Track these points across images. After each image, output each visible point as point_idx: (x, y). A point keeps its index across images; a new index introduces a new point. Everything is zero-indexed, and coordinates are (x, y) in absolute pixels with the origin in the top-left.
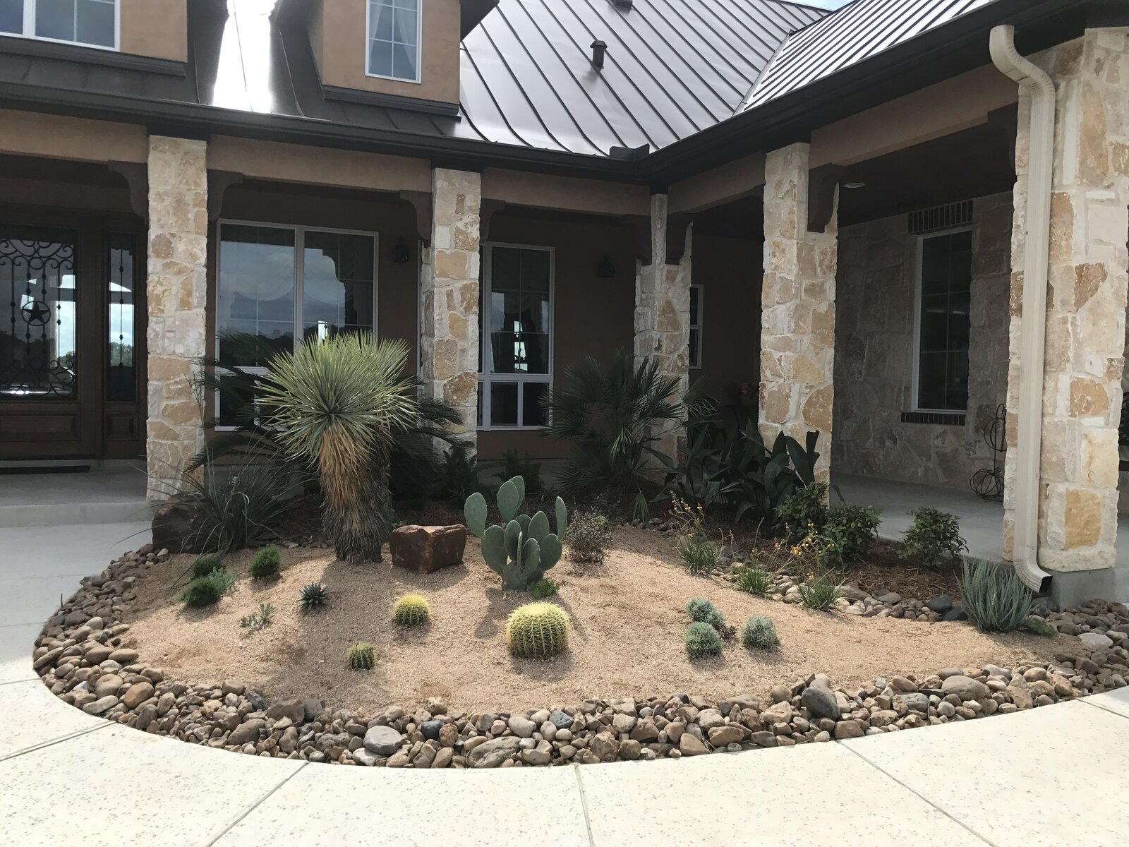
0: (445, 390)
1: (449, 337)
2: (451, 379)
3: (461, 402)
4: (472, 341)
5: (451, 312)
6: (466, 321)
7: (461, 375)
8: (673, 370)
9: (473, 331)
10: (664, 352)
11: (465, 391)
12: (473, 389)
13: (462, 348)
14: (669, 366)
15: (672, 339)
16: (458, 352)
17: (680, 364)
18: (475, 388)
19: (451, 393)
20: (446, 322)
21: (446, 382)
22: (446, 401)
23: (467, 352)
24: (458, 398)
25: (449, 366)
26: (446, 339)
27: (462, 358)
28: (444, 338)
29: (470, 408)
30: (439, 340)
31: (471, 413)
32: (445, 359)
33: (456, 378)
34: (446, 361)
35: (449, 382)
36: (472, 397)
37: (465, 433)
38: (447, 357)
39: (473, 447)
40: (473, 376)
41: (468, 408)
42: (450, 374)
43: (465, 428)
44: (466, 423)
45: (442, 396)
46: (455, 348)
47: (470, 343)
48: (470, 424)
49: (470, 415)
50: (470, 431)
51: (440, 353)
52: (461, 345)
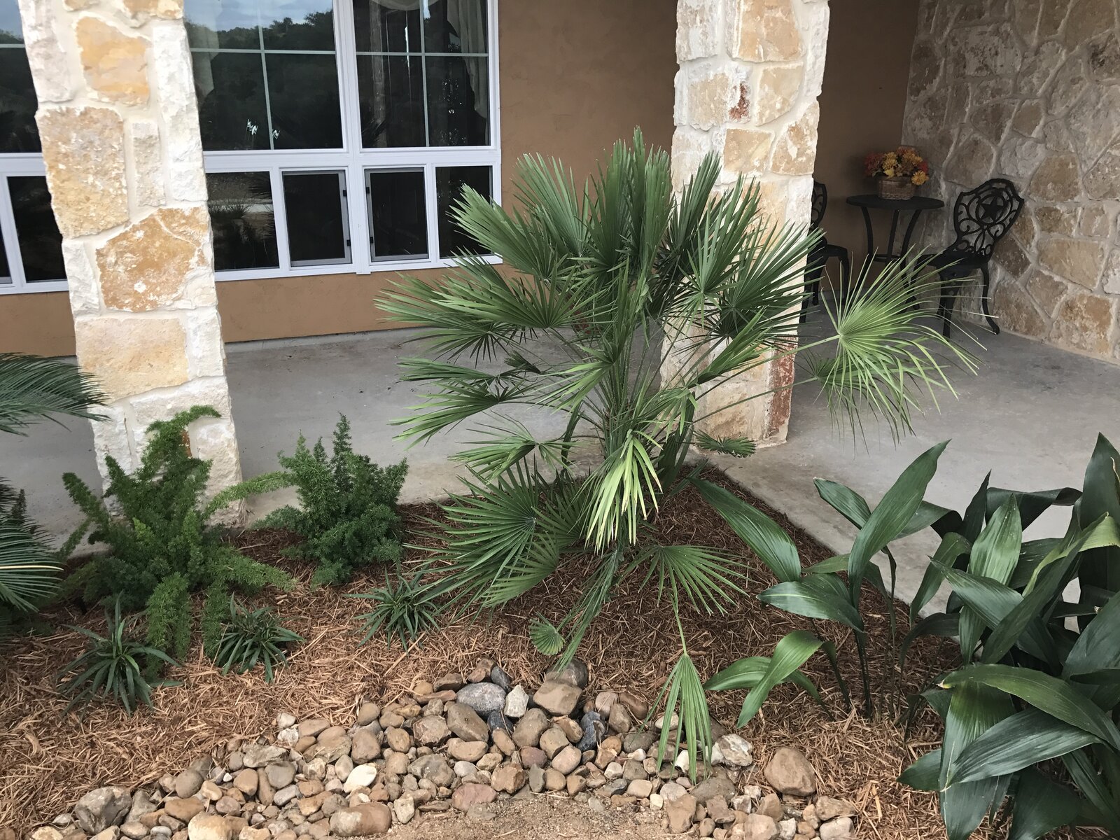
0: (102, 267)
1: (89, 99)
2: (121, 230)
3: (164, 300)
4: (173, 111)
5: (84, 14)
6: (141, 46)
7: (152, 219)
8: (776, 168)
9: (171, 78)
10: (755, 119)
11: (172, 268)
12: (194, 260)
13: (143, 136)
14: (766, 158)
15: (777, 82)
16: (131, 148)
17: (793, 151)
18: (202, 260)
19: (124, 276)
20: (71, 48)
21: (101, 242)
22: (112, 299)
23: (160, 148)
24: (152, 288)
25: (105, 194)
26: (79, 107)
27: (149, 167)
28: (71, 106)
29: (195, 314)
30: (53, 113)
31: (199, 327)
32: (87, 171)
33: (135, 229)
34: (91, 179)
35: (113, 242)
36: (198, 282)
37: (189, 385)
38: (91, 165)
39: (218, 419)
40: (190, 220)
41: (189, 314)
42: (112, 219)
43: (188, 370)
44: (187, 357)
45: (96, 286)
46: (116, 134)
47: (167, 117)
48: (201, 360)
49: (195, 333)
50: (203, 377)
51: (66, 155)
52: (136, 126)
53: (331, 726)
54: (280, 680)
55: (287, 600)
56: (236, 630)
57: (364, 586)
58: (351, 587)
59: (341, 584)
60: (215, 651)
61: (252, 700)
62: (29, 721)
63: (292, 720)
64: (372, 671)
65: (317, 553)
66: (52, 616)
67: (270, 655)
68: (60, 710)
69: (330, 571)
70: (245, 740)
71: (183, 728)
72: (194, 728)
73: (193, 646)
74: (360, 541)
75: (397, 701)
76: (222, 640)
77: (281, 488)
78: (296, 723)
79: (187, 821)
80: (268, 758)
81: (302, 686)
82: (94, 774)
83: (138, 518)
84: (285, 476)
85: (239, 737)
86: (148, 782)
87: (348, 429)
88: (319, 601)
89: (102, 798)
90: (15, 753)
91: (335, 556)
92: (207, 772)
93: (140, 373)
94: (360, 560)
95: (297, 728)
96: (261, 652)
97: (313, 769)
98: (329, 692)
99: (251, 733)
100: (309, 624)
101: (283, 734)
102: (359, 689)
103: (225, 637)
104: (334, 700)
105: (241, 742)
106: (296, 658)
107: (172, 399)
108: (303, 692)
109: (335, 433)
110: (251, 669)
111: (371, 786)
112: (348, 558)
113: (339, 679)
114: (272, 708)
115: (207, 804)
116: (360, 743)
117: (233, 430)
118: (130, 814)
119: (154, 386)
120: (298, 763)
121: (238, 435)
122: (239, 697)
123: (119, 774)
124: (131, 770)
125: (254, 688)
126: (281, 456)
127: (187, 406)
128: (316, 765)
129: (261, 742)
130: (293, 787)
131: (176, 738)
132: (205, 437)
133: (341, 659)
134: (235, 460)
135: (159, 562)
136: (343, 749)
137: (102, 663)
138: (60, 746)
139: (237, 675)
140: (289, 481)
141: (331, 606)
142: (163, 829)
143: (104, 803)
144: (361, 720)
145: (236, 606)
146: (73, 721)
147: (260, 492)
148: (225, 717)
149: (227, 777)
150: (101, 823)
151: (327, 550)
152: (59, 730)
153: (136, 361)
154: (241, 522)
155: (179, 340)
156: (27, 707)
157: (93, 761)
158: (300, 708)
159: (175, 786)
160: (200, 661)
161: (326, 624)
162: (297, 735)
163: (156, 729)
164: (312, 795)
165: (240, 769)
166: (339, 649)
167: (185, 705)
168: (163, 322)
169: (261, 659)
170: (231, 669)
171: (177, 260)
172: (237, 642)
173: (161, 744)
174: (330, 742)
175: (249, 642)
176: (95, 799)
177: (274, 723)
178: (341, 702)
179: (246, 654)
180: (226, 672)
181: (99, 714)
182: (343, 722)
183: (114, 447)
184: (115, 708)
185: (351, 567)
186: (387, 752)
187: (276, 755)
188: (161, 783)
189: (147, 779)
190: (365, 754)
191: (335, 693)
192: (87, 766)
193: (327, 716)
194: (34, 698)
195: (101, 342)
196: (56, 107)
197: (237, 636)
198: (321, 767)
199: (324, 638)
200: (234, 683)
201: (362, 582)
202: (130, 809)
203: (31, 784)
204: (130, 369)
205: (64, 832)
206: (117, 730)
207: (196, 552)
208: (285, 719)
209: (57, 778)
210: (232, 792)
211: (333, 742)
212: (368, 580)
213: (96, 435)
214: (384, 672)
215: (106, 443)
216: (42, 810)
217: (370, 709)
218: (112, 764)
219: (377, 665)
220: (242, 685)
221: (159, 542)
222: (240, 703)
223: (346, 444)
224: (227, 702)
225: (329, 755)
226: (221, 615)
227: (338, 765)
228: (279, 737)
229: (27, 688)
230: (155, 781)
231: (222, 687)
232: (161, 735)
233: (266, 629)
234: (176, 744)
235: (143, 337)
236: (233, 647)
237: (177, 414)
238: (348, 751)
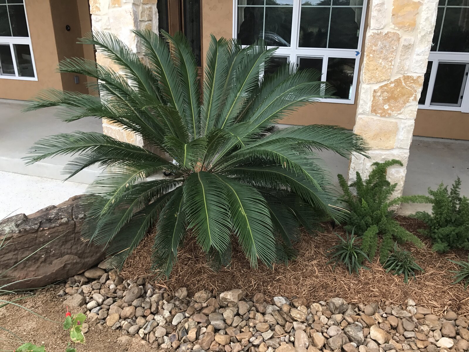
0: (374, 97)
1: (390, 28)
2: (386, 83)
3: (394, 113)
4: (423, 33)
6: (418, 5)
7: (399, 79)
9: (427, 19)
11: (402, 100)
12: (412, 98)
13: (407, 44)
16: (400, 49)
18: (415, 98)
19: (381, 101)
20: (390, 7)
21: (376, 87)
22: (374, 110)
23: (412, 49)
24: (390, 108)
25: (384, 67)
26: (385, 31)
27: (405, 57)
28: (382, 31)
29: (405, 121)
30: (375, 34)
31: (405, 127)
32: (380, 58)
33: (391, 83)
34: (381, 61)
35: (381, 87)
36: (411, 108)
37: (394, 150)
38: (382, 55)
39: (401, 167)
40: (415, 81)
41: (403, 121)
42: (384, 78)
43: (395, 144)
44: (396, 138)
45: (370, 104)
46: (396, 43)
47: (419, 36)
48: (402, 141)
49: (403, 129)
50: (400, 148)
51: (374, 51)
52: (405, 40)
53: (432, 314)
54: (410, 285)
55: (415, 251)
56: (395, 257)
57: (453, 258)
58: (447, 256)
59: (442, 253)
60: (385, 262)
61: (398, 288)
62: (315, 262)
63: (414, 304)
64: (455, 298)
65: (436, 236)
66: (323, 226)
67: (407, 272)
68: (325, 262)
69: (441, 246)
70: (393, 303)
71: (369, 288)
72: (373, 290)
73: (375, 256)
74: (457, 237)
75: (465, 316)
76: (388, 259)
77: (424, 203)
78: (415, 305)
79: (369, 326)
80: (404, 315)
81: (420, 291)
82: (335, 291)
83: (364, 199)
84: (427, 198)
85: (391, 301)
86: (354, 303)
87: (460, 184)
88: (431, 257)
89: (340, 302)
90: (310, 272)
91: (443, 240)
92: (376, 309)
93: (375, 141)
94: (455, 246)
95: (416, 308)
96: (404, 270)
97: (423, 329)
98: (432, 298)
99: (396, 302)
100: (425, 265)
101: (409, 308)
102: (448, 303)
103: (390, 258)
104: (435, 303)
105: (391, 303)
106: (418, 278)
107: (385, 154)
108: (421, 294)
109: (453, 185)
110: (399, 275)
111: (450, 348)
112: (449, 243)
113: (438, 295)
114: (406, 295)
115: (377, 322)
116: (447, 328)
117: (406, 172)
118: (347, 312)
119: (379, 148)
120: (416, 323)
121: (407, 175)
122: (393, 285)
123: (344, 295)
124: (349, 296)
125: (399, 283)
126: (430, 189)
127: (390, 159)
128: (425, 328)
129: (400, 307)
130: (413, 333)
131: (366, 291)
132: (393, 173)
133: (439, 286)
134: (403, 185)
135: (368, 218)
136: (438, 327)
137: (344, 251)
138: (325, 275)
139: (392, 275)
140: (429, 201)
141: (436, 261)
142: (360, 324)
143: (340, 304)
144: (447, 318)
145: (396, 246)
146: (329, 268)
147: (414, 202)
148: (386, 290)
149: (385, 315)
150: (337, 311)
151: (441, 237)
152: (324, 269)
153: (376, 136)
154: (397, 212)
155: (395, 130)
156: (315, 256)
157: (335, 286)
158: (418, 300)
159: (364, 309)
160: (377, 263)
161: (433, 268)
162: (415, 311)
163: (359, 284)
164: (422, 340)
165: (389, 314)
166: (439, 282)
167: (371, 279)
168: (391, 122)
169: (404, 273)
170: (389, 271)
171: (405, 98)
172: (394, 262)
173: (360, 290)
174: (431, 320)
175: (400, 264)
176: (338, 301)
177: (406, 301)
178: (438, 306)
179: (397, 268)
180: (387, 272)
181: (339, 269)
182: (438, 314)
183: (357, 168)
184: (344, 269)
185: (450, 247)
186: (458, 337)
187: (407, 316)
188: (359, 306)
189: (354, 302)
190: (449, 334)
191: (436, 301)
192: (333, 287)
193: (430, 309)
194: (317, 254)
195: (365, 126)
196: (376, 31)
197: (394, 259)
198: (427, 330)
199: (432, 274)
200: (391, 278)
201: (453, 256)
202: (347, 310)
203: (314, 285)
204: (372, 139)
205: (323, 308)
206: (345, 278)
207: (384, 219)
208: (411, 302)
209: (322, 286)
210: (386, 322)
211: (433, 321)
212: (455, 256)
213: (352, 162)
214: (461, 300)
215: (355, 166)
216: (316, 296)
217: (452, 315)
218: (342, 290)
219: (457, 296)
220: (394, 280)
221: (370, 211)
222: (393, 287)
223: (457, 191)
224: (387, 285)
225: (431, 326)
226: (390, 248)
227: (436, 332)
228: (408, 308)
229: (315, 249)
230: (357, 303)
231: (385, 277)
232: (360, 287)
233: (408, 261)
234: (366, 293)
235: (381, 127)
236: (392, 263)
237: (386, 161)
238: (440, 329)
